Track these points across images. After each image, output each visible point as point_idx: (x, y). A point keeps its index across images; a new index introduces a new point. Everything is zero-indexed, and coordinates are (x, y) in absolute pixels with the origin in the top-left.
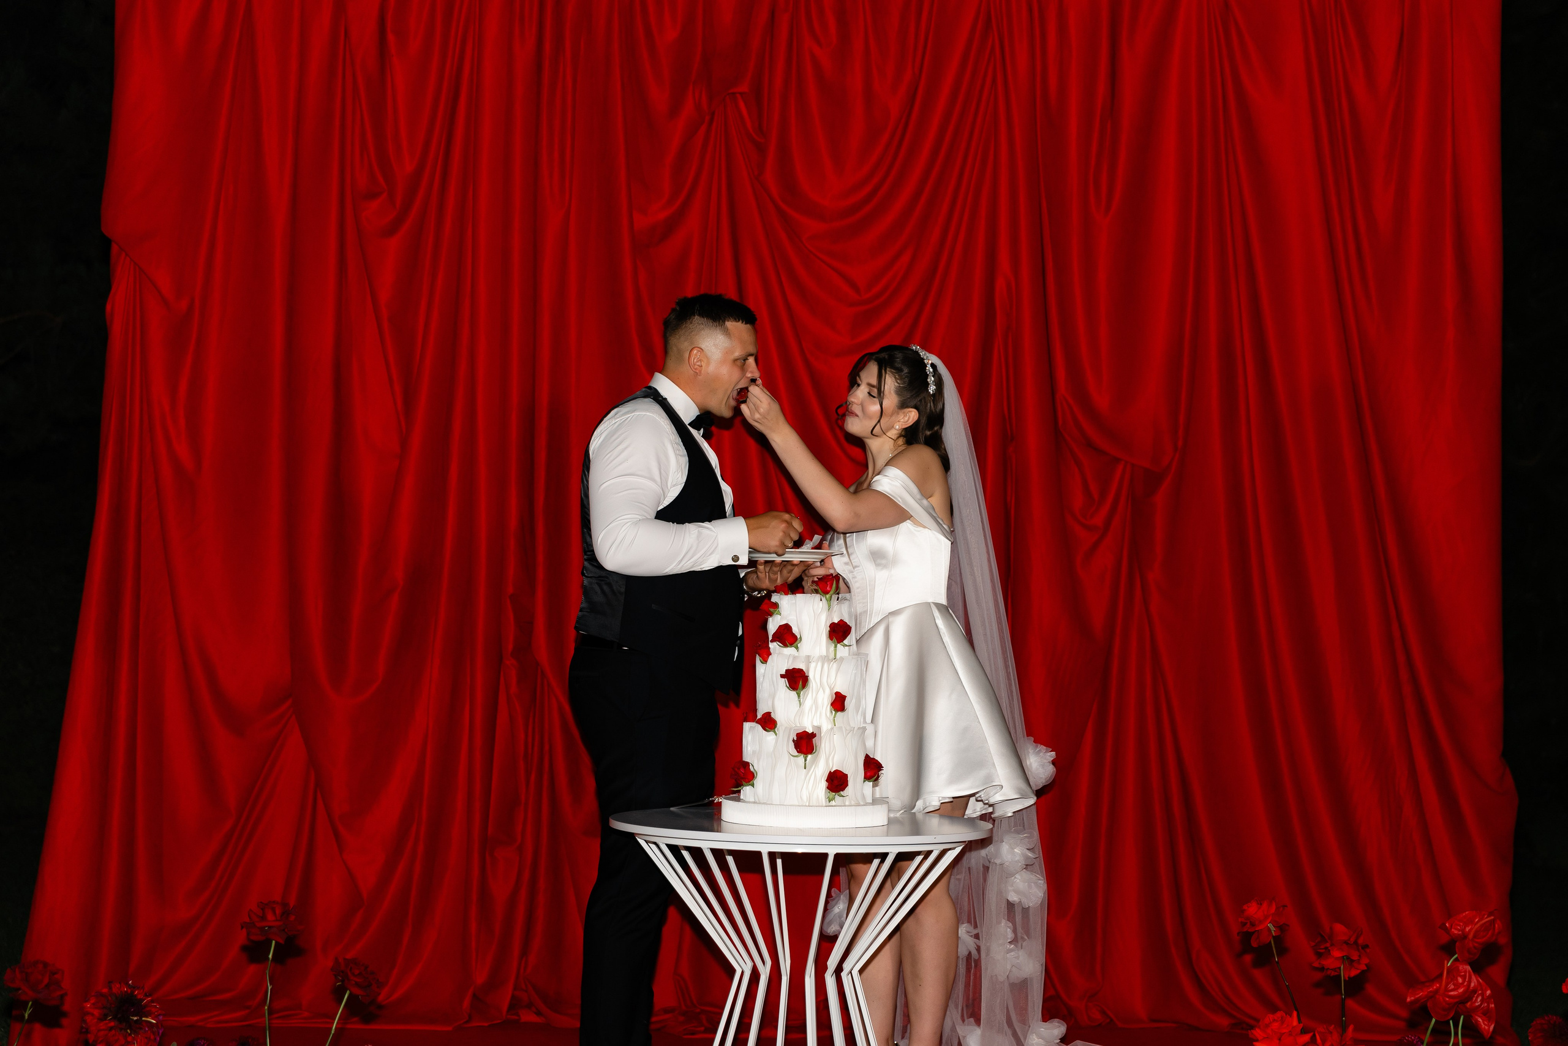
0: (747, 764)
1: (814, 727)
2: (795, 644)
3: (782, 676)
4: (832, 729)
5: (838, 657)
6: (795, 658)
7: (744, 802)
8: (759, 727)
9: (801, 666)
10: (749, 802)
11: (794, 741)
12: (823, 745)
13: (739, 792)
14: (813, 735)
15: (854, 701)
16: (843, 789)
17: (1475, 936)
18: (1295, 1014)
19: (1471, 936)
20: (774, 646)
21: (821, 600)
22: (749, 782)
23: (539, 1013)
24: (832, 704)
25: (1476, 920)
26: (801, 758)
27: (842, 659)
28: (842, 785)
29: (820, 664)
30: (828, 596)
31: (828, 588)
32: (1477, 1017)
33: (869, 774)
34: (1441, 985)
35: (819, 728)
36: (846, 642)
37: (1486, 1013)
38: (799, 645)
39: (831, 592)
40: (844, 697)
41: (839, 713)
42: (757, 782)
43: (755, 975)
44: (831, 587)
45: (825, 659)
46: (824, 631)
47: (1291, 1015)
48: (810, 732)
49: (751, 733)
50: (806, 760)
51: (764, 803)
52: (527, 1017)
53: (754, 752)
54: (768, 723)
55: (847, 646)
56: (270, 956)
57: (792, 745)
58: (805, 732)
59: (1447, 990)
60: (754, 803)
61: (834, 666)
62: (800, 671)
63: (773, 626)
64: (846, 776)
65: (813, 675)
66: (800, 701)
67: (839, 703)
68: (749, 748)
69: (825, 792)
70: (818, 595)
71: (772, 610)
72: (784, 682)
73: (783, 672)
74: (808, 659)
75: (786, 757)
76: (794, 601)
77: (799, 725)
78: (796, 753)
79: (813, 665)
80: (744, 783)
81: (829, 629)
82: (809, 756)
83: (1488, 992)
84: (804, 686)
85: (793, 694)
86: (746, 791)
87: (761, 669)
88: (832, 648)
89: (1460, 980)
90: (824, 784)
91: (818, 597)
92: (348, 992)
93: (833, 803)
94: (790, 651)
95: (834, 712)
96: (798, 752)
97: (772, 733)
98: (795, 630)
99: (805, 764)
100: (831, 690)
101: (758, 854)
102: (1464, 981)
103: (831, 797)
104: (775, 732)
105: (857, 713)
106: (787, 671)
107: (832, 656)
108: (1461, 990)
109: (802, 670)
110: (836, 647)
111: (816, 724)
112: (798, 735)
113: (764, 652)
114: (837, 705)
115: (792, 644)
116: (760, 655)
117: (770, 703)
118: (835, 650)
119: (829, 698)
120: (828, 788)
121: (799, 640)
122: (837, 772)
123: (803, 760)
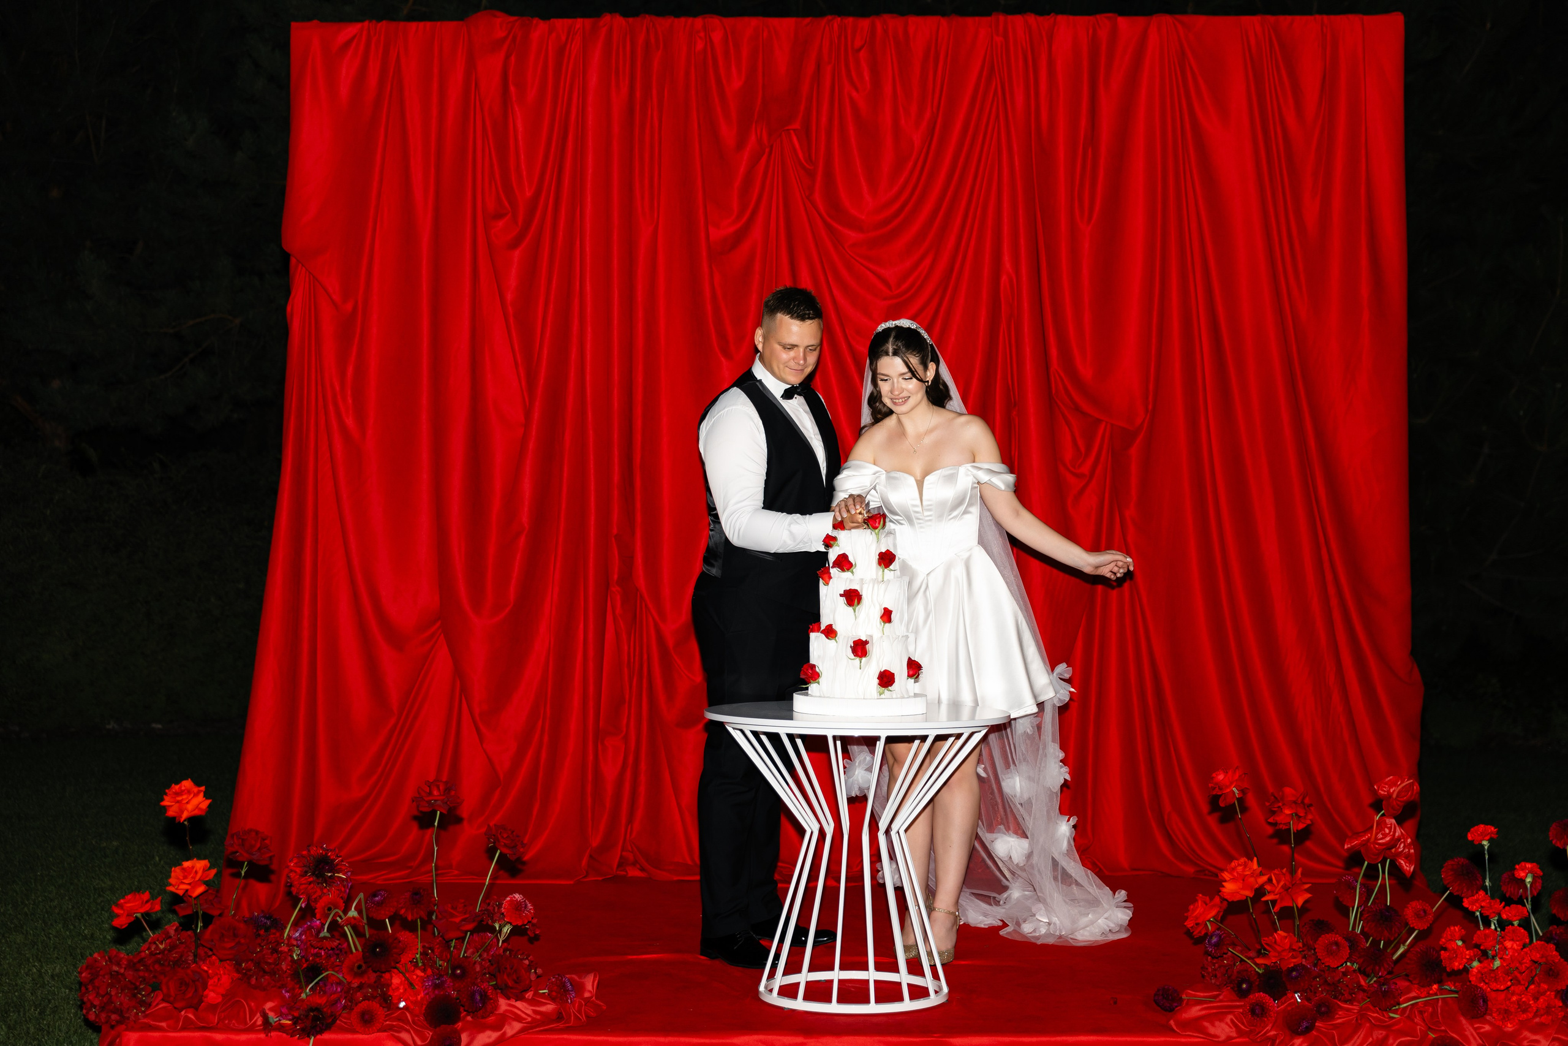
0: (814, 666)
1: (867, 635)
2: (851, 570)
3: (841, 595)
4: (882, 637)
5: (885, 579)
6: (851, 580)
7: (812, 696)
8: (823, 636)
9: (856, 587)
10: (816, 697)
11: (851, 647)
12: (874, 650)
13: (807, 689)
14: (866, 642)
15: (898, 615)
16: (891, 685)
17: (1398, 796)
18: (1255, 859)
19: (1394, 796)
20: (834, 571)
21: (871, 534)
22: (815, 680)
23: (642, 869)
24: (881, 617)
25: (1399, 783)
26: (858, 659)
27: (889, 581)
28: (890, 681)
29: (871, 585)
30: (877, 531)
31: (877, 525)
32: (1400, 860)
33: (911, 673)
34: (1371, 835)
35: (871, 637)
36: (891, 567)
37: (1407, 858)
38: (854, 570)
39: (880, 528)
40: (891, 612)
41: (887, 624)
42: (821, 680)
43: (822, 834)
44: (879, 523)
45: (875, 581)
46: (875, 558)
47: (1252, 860)
48: (864, 640)
49: (817, 641)
50: (861, 662)
51: (827, 697)
52: (633, 872)
53: (819, 657)
54: (830, 632)
55: (892, 570)
56: (436, 824)
57: (850, 650)
58: (860, 640)
59: (1376, 839)
60: (819, 697)
61: (883, 586)
62: (856, 591)
63: (832, 556)
64: (894, 674)
65: (865, 594)
66: (855, 615)
67: (887, 616)
68: (815, 653)
69: (877, 688)
70: (869, 530)
71: (832, 542)
72: (843, 599)
73: (842, 592)
74: (862, 581)
75: (844, 660)
76: (850, 535)
77: (854, 635)
78: (852, 656)
79: (865, 587)
80: (811, 681)
81: (878, 557)
82: (864, 659)
83: (1409, 840)
84: (859, 603)
85: (850, 609)
86: (813, 688)
87: (823, 590)
88: (881, 572)
89: (1387, 831)
90: (875, 681)
91: (869, 531)
92: (499, 851)
93: (883, 696)
94: (847, 575)
95: (882, 624)
96: (855, 656)
97: (833, 641)
98: (851, 559)
99: (860, 665)
100: (880, 606)
101: (825, 738)
102: (1390, 831)
103: (881, 691)
104: (836, 640)
105: (901, 624)
106: (845, 591)
107: (880, 579)
108: (1388, 839)
109: (857, 590)
110: (883, 571)
111: (868, 633)
112: (854, 642)
113: (826, 576)
114: (885, 618)
115: (848, 570)
116: (823, 579)
117: (832, 617)
118: (883, 574)
119: (879, 612)
120: (879, 684)
121: (854, 566)
122: (886, 671)
123: (859, 662)
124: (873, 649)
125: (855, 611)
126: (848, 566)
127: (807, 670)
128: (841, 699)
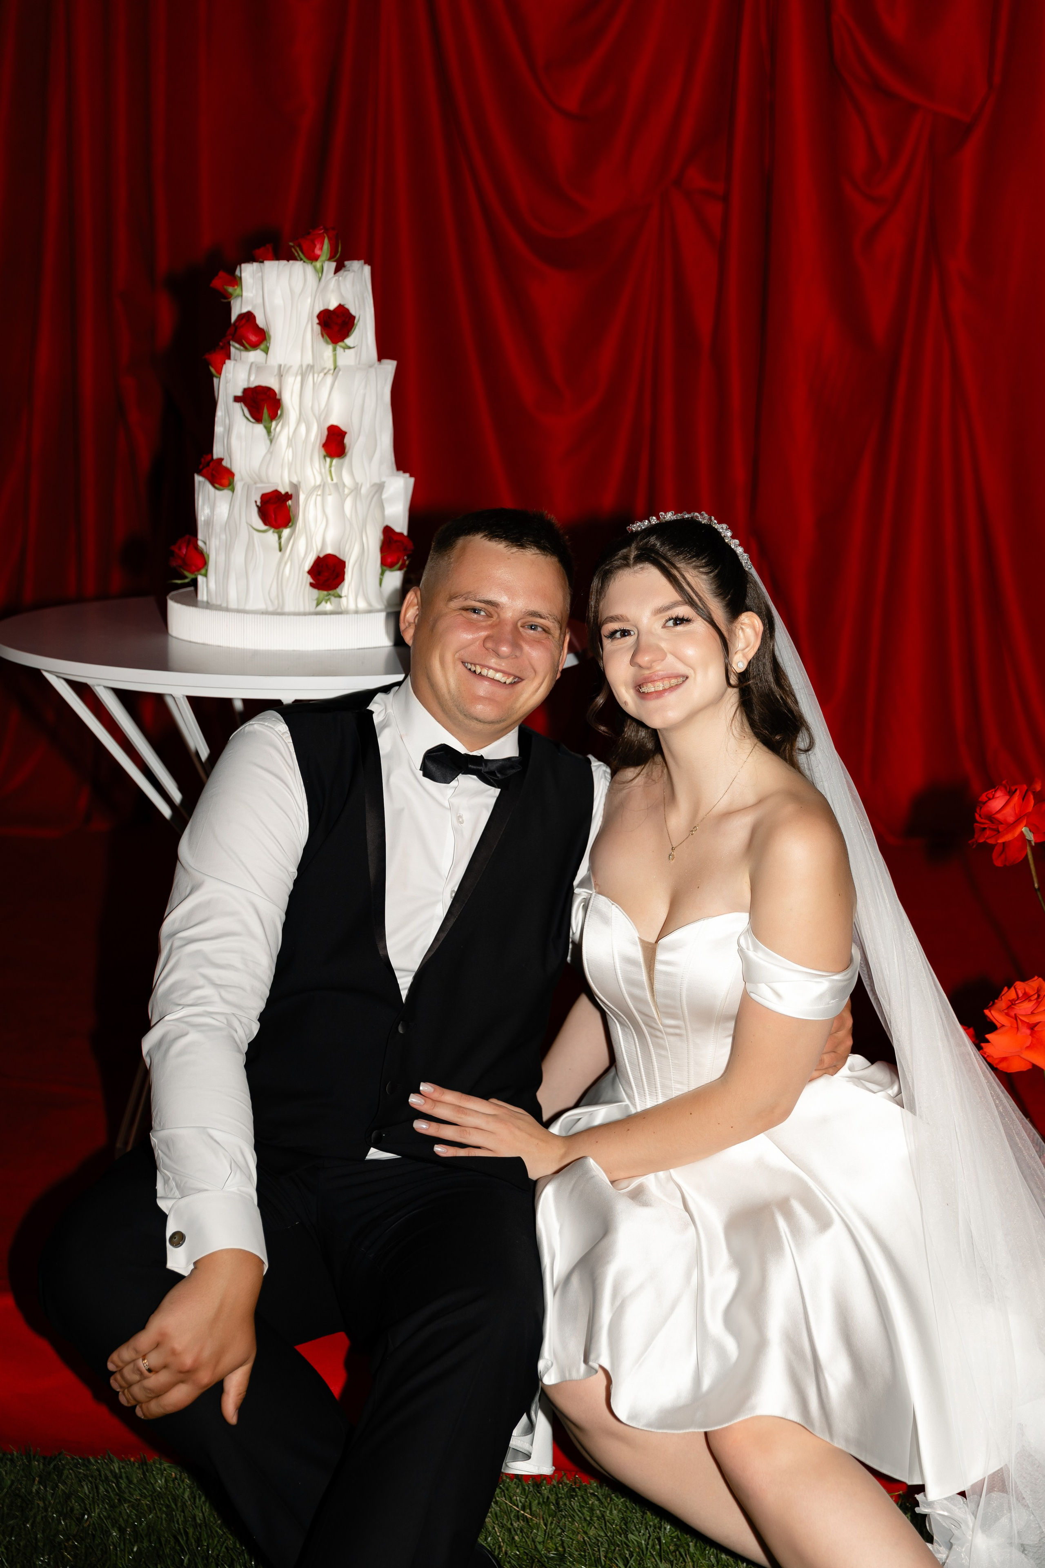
1: (289, 483)
2: (262, 346)
3: (237, 399)
4: (321, 486)
6: (259, 369)
8: (214, 483)
9: (271, 382)
11: (258, 506)
12: (306, 512)
14: (288, 498)
15: (364, 440)
16: (337, 586)
20: (233, 346)
21: (305, 270)
22: (202, 570)
24: (323, 446)
26: (272, 531)
28: (335, 581)
29: (302, 379)
30: (318, 264)
31: (315, 252)
33: (389, 560)
35: (296, 487)
36: (349, 341)
38: (268, 346)
40: (345, 435)
44: (321, 249)
45: (306, 371)
46: (313, 322)
48: (283, 492)
50: (280, 538)
54: (223, 476)
55: (350, 348)
57: (257, 512)
58: (276, 492)
63: (234, 314)
64: (345, 564)
65: (289, 399)
66: (268, 441)
67: (335, 442)
69: (309, 590)
70: (300, 263)
71: (233, 288)
72: (240, 409)
73: (239, 393)
74: (282, 370)
75: (244, 533)
77: (266, 480)
78: (259, 524)
79: (288, 381)
80: (197, 574)
81: (319, 319)
82: (286, 532)
84: (274, 416)
85: (259, 428)
86: (203, 584)
88: (325, 352)
90: (305, 578)
93: (322, 607)
94: (254, 356)
95: (325, 458)
96: (265, 524)
97: (226, 493)
98: (260, 322)
99: (280, 544)
100: (321, 421)
103: (317, 598)
104: (231, 491)
105: (371, 459)
106: (246, 391)
107: (330, 365)
109: (270, 389)
110: (331, 349)
111: (294, 478)
112: (265, 495)
113: (223, 355)
114: (333, 447)
115: (255, 346)
118: (335, 356)
119: (316, 435)
120: (312, 584)
121: (266, 338)
122: (329, 556)
123: (275, 535)
124: (303, 511)
126: (253, 338)
128: (238, 611)
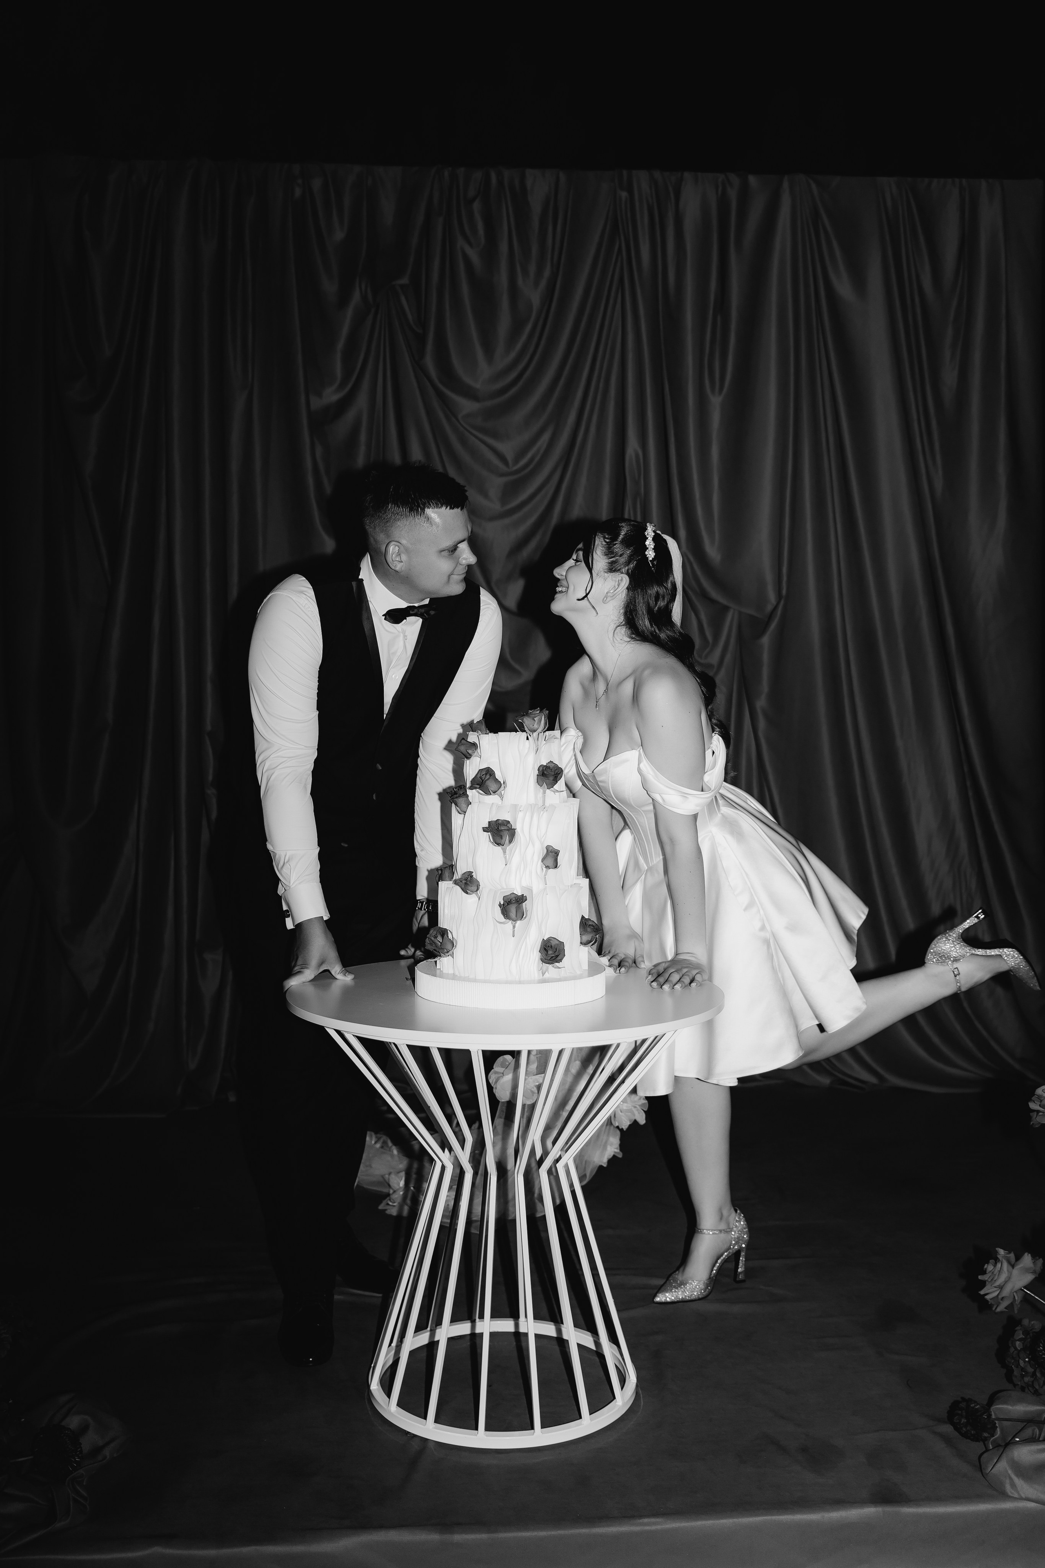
0: (444, 932)
1: (523, 888)
2: (498, 791)
3: (485, 830)
4: (545, 889)
5: (547, 804)
6: (499, 808)
7: (442, 973)
8: (458, 888)
9: (508, 817)
10: (448, 975)
11: (500, 905)
12: (535, 909)
13: (437, 963)
14: (523, 898)
15: (567, 855)
16: (559, 959)
20: (473, 794)
21: (528, 739)
22: (448, 950)
24: (544, 860)
26: (510, 924)
27: (553, 807)
28: (557, 956)
29: (528, 815)
30: (535, 734)
31: (536, 726)
35: (530, 890)
36: (556, 787)
38: (503, 792)
39: (539, 730)
40: (557, 853)
42: (458, 951)
43: (457, 1172)
44: (539, 724)
45: (534, 808)
46: (533, 774)
48: (520, 894)
49: (449, 895)
50: (514, 927)
51: (465, 977)
53: (452, 917)
54: (468, 883)
55: (558, 791)
57: (498, 910)
58: (513, 894)
60: (454, 977)
61: (545, 815)
62: (506, 822)
63: (472, 769)
64: (562, 942)
65: (521, 826)
66: (505, 858)
67: (552, 857)
68: (446, 911)
69: (539, 964)
71: (470, 751)
73: (486, 825)
74: (515, 808)
75: (491, 924)
76: (496, 741)
77: (505, 887)
78: (501, 918)
79: (520, 815)
80: (442, 952)
81: (537, 772)
82: (518, 922)
84: (510, 842)
85: (499, 849)
86: (444, 963)
88: (540, 795)
90: (536, 955)
91: (523, 735)
93: (549, 977)
94: (493, 798)
95: (545, 869)
96: (505, 918)
97: (474, 895)
98: (498, 775)
99: (514, 932)
100: (542, 843)
101: (467, 1053)
103: (544, 969)
104: (477, 895)
105: (570, 869)
106: (490, 823)
107: (540, 803)
109: (508, 821)
110: (544, 792)
111: (524, 884)
112: (505, 898)
113: (461, 801)
114: (550, 862)
115: (495, 791)
116: (456, 804)
117: (470, 860)
118: (544, 797)
119: (540, 853)
120: (541, 960)
121: (503, 786)
122: (549, 940)
123: (512, 927)
124: (533, 908)
125: (505, 852)
126: (495, 785)
127: (436, 937)
128: (485, 981)
